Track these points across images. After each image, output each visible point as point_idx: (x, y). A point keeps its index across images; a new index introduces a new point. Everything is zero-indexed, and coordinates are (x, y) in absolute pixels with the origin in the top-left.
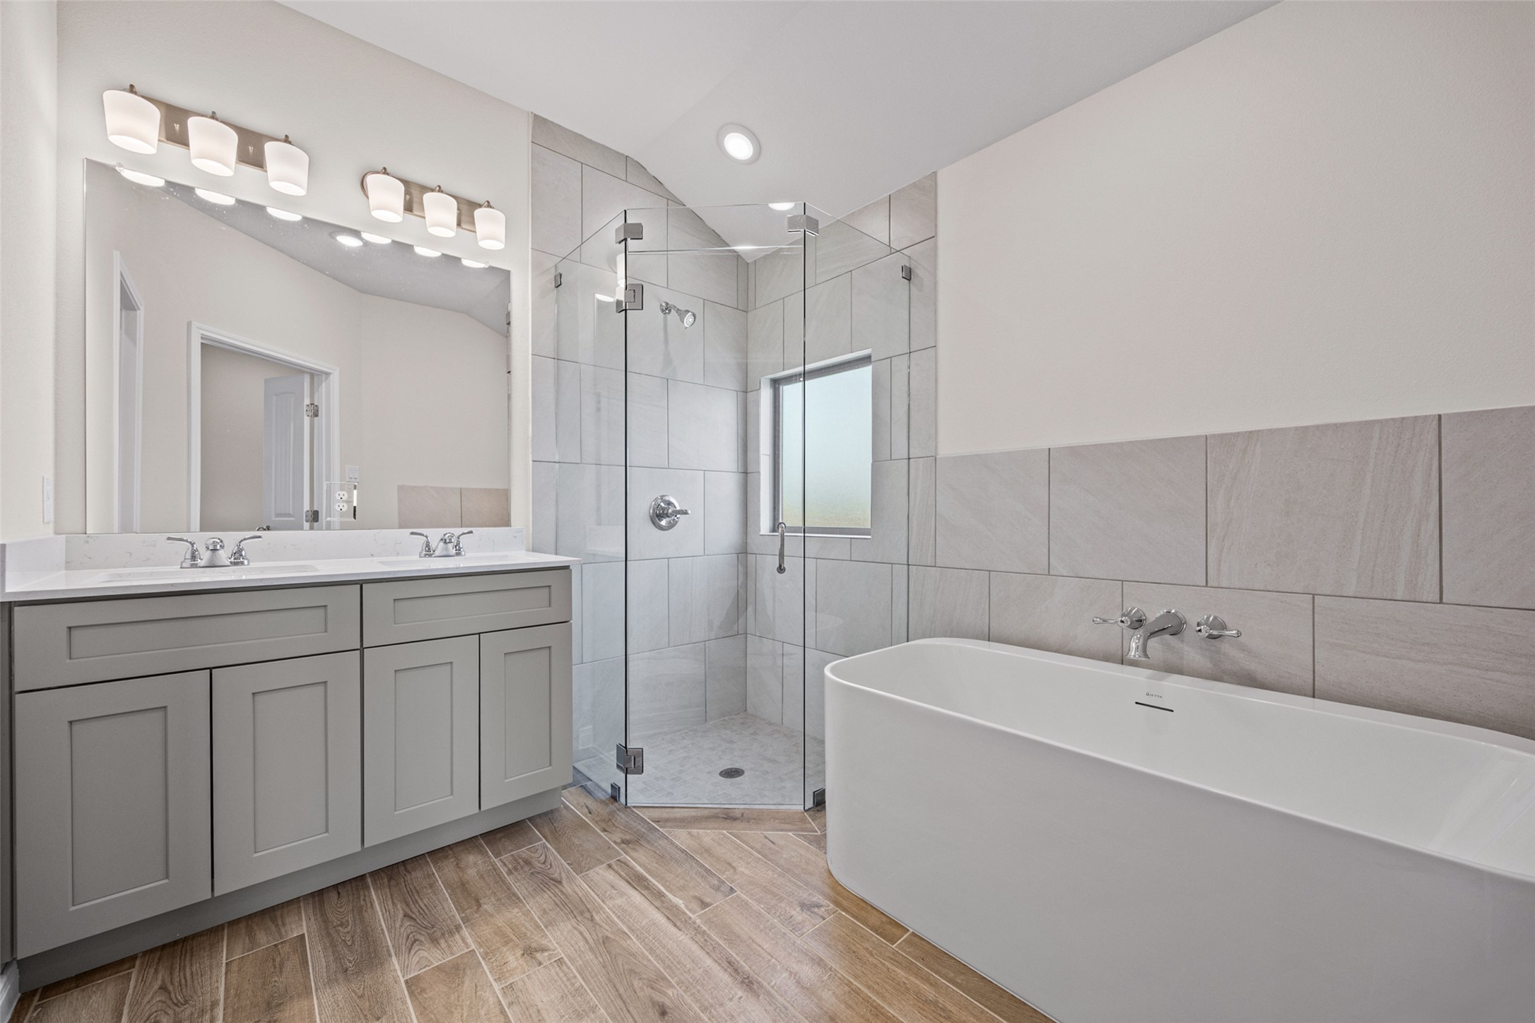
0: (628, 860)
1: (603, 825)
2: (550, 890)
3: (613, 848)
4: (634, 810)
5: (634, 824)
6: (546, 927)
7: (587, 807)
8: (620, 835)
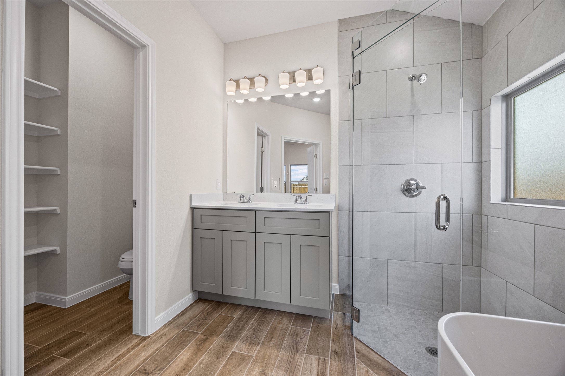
0: (328, 362)
1: (335, 338)
2: (291, 352)
3: (329, 352)
4: (354, 339)
5: (347, 346)
6: (276, 367)
7: (337, 325)
8: (336, 347)
